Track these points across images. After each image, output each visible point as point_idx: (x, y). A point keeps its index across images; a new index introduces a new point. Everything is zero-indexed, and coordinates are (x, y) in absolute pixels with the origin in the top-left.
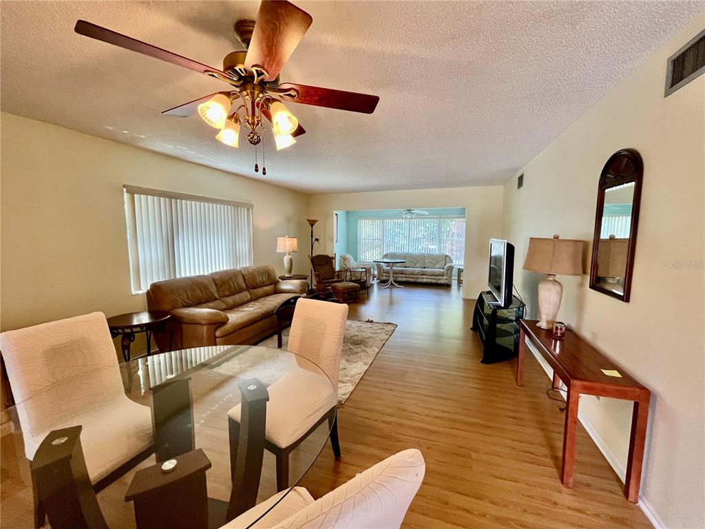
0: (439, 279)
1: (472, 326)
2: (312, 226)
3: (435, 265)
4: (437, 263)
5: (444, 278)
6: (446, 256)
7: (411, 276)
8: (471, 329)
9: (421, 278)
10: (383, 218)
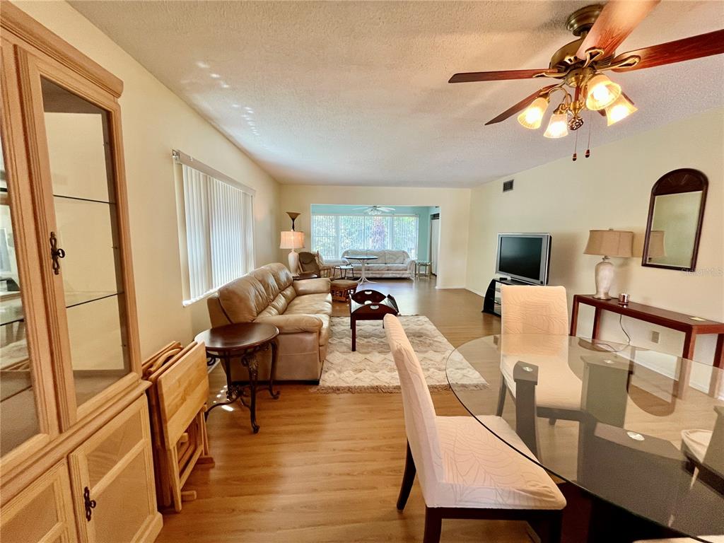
0: (403, 274)
1: (483, 309)
2: (293, 220)
3: (395, 260)
4: (398, 258)
5: (407, 272)
6: (404, 252)
7: (377, 272)
8: (483, 312)
9: (386, 274)
10: (337, 214)
